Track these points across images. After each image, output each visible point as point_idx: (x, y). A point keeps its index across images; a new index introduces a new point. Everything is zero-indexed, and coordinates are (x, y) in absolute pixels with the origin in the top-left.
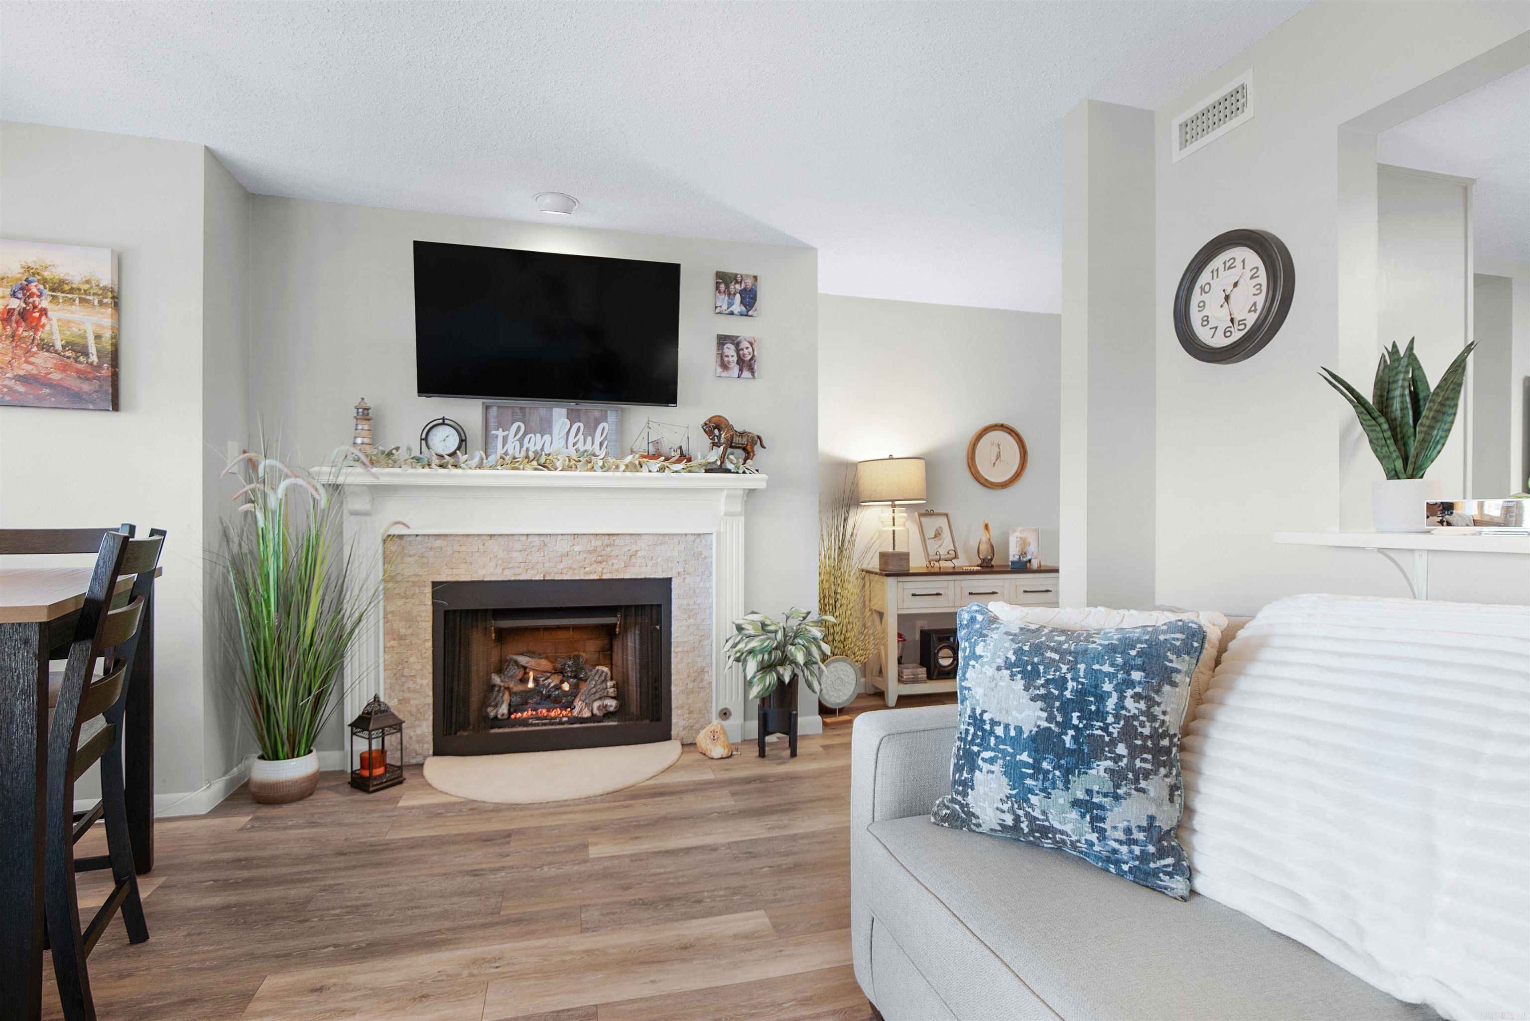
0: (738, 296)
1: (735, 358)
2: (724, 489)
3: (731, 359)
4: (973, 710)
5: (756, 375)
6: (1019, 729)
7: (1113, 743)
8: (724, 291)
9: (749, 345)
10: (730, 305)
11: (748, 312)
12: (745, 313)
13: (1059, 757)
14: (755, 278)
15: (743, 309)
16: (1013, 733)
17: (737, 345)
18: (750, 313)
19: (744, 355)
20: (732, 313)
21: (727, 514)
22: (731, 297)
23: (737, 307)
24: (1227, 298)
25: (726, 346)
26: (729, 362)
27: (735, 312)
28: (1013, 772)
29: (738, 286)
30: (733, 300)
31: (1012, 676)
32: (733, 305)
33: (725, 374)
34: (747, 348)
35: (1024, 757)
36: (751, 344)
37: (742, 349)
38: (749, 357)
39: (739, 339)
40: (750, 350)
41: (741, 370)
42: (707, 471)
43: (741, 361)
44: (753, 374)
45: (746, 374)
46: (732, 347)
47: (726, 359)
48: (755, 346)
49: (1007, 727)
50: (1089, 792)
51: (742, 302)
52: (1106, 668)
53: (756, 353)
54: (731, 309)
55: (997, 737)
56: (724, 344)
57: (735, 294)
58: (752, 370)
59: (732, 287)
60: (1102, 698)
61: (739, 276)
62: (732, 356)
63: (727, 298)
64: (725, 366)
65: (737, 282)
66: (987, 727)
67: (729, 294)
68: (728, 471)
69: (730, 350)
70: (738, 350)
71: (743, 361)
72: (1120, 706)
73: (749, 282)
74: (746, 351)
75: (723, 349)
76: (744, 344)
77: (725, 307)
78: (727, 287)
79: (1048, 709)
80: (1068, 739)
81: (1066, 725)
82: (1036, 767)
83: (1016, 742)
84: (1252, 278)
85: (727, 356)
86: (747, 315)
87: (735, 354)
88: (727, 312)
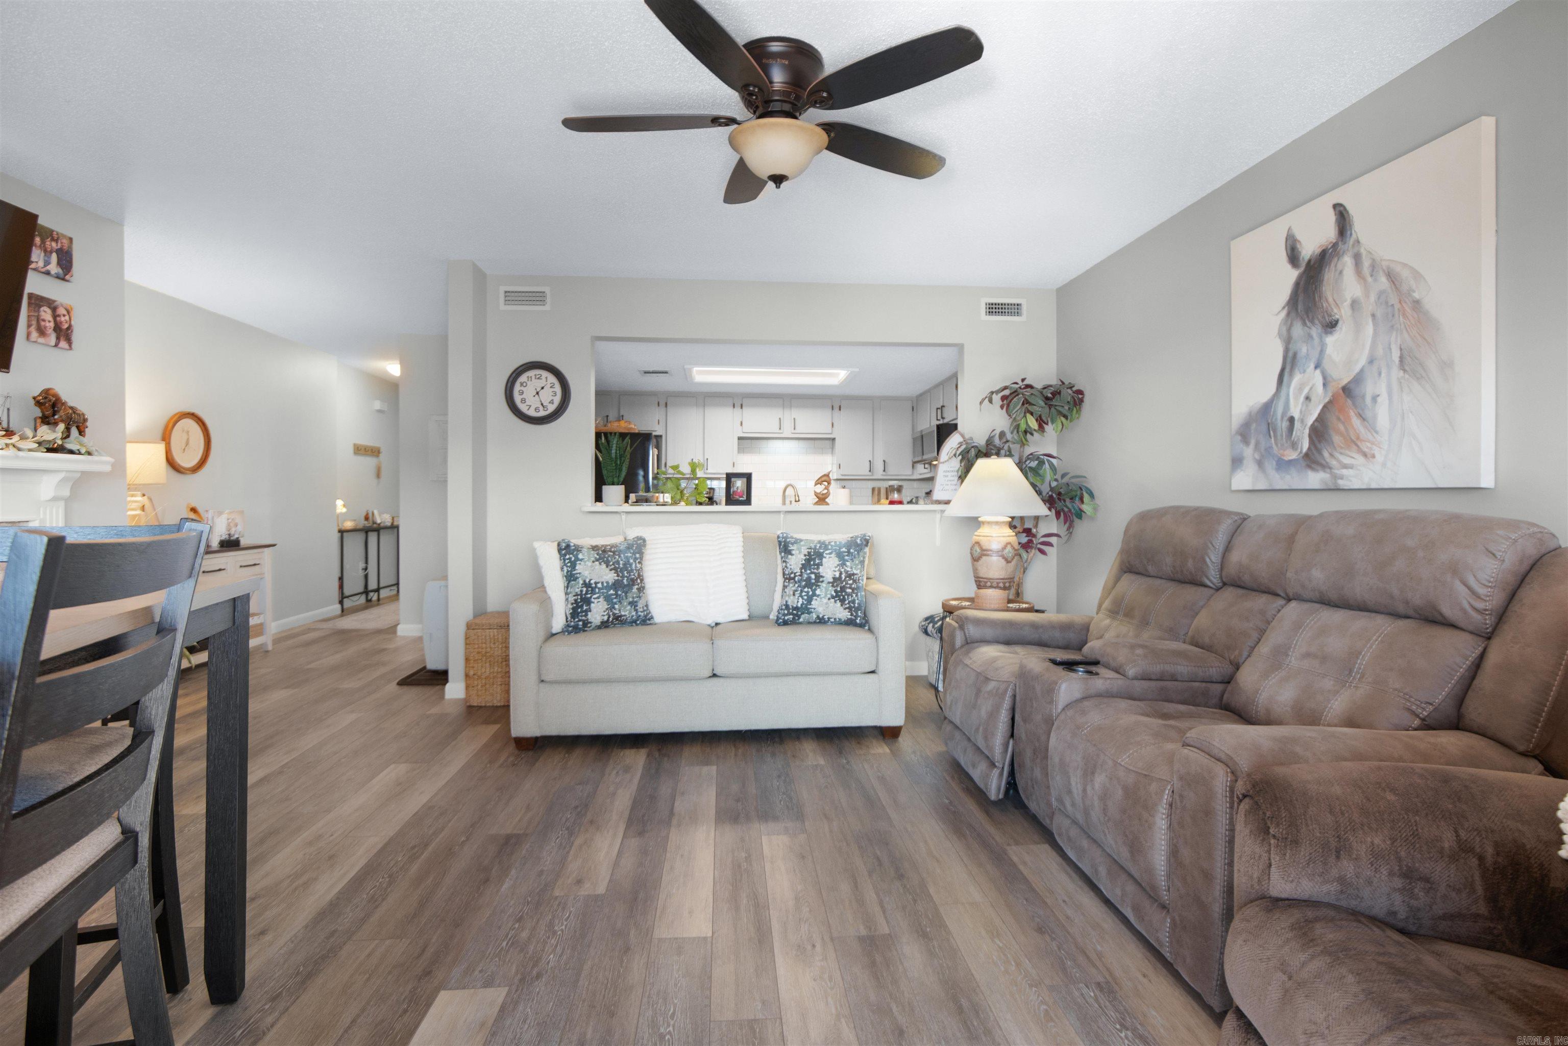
0: (54, 256)
1: (52, 325)
2: (62, 471)
3: (48, 324)
4: (585, 581)
5: (73, 346)
6: (607, 583)
7: (637, 579)
8: (40, 246)
9: (65, 312)
10: (47, 263)
11: (66, 275)
12: (62, 276)
13: (623, 588)
14: (71, 239)
15: (60, 271)
16: (605, 584)
17: (54, 309)
18: (67, 277)
19: (61, 323)
20: (48, 273)
21: (55, 499)
22: (48, 254)
23: (54, 268)
24: (537, 393)
25: (42, 309)
26: (45, 327)
27: (53, 272)
28: (608, 599)
29: (54, 244)
30: (50, 257)
31: (600, 564)
32: (49, 264)
33: (41, 340)
34: (64, 316)
35: (612, 592)
36: (68, 312)
37: (59, 316)
38: (66, 326)
39: (56, 304)
40: (67, 318)
41: (58, 338)
42: (50, 450)
43: (57, 328)
44: (71, 348)
45: (63, 344)
46: (49, 311)
47: (43, 323)
48: (72, 314)
49: (602, 583)
50: (633, 598)
51: (59, 263)
52: (629, 555)
53: (73, 323)
54: (48, 268)
55: (599, 588)
56: (40, 307)
57: (51, 252)
58: (69, 340)
59: (48, 243)
60: (631, 565)
61: (55, 233)
62: (49, 322)
63: (43, 254)
64: (42, 332)
65: (53, 240)
66: (594, 585)
67: (45, 251)
68: (71, 452)
69: (46, 313)
70: (55, 316)
71: (61, 329)
72: (636, 567)
73: (65, 242)
74: (63, 319)
75: (39, 311)
76: (61, 311)
77: (41, 264)
78: (43, 242)
79: (616, 572)
80: (625, 581)
81: (623, 577)
82: (616, 594)
83: (608, 587)
84: (551, 387)
85: (44, 320)
86: (63, 279)
87: (51, 319)
88: (43, 270)
